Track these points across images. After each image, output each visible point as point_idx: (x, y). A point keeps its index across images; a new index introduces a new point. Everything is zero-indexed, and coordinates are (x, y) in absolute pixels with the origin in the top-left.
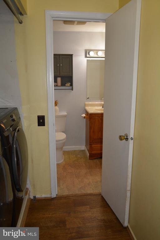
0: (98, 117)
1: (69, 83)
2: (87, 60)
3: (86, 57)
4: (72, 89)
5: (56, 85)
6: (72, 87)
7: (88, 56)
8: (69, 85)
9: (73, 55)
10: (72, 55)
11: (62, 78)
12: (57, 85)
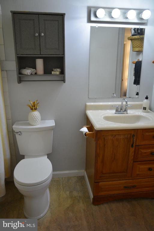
0: (112, 135)
1: (59, 70)
2: (91, 27)
3: (89, 21)
4: (64, 81)
5: (34, 73)
6: (64, 77)
7: (93, 18)
8: (58, 73)
9: (65, 14)
10: (62, 15)
11: (46, 60)
12: (36, 73)
